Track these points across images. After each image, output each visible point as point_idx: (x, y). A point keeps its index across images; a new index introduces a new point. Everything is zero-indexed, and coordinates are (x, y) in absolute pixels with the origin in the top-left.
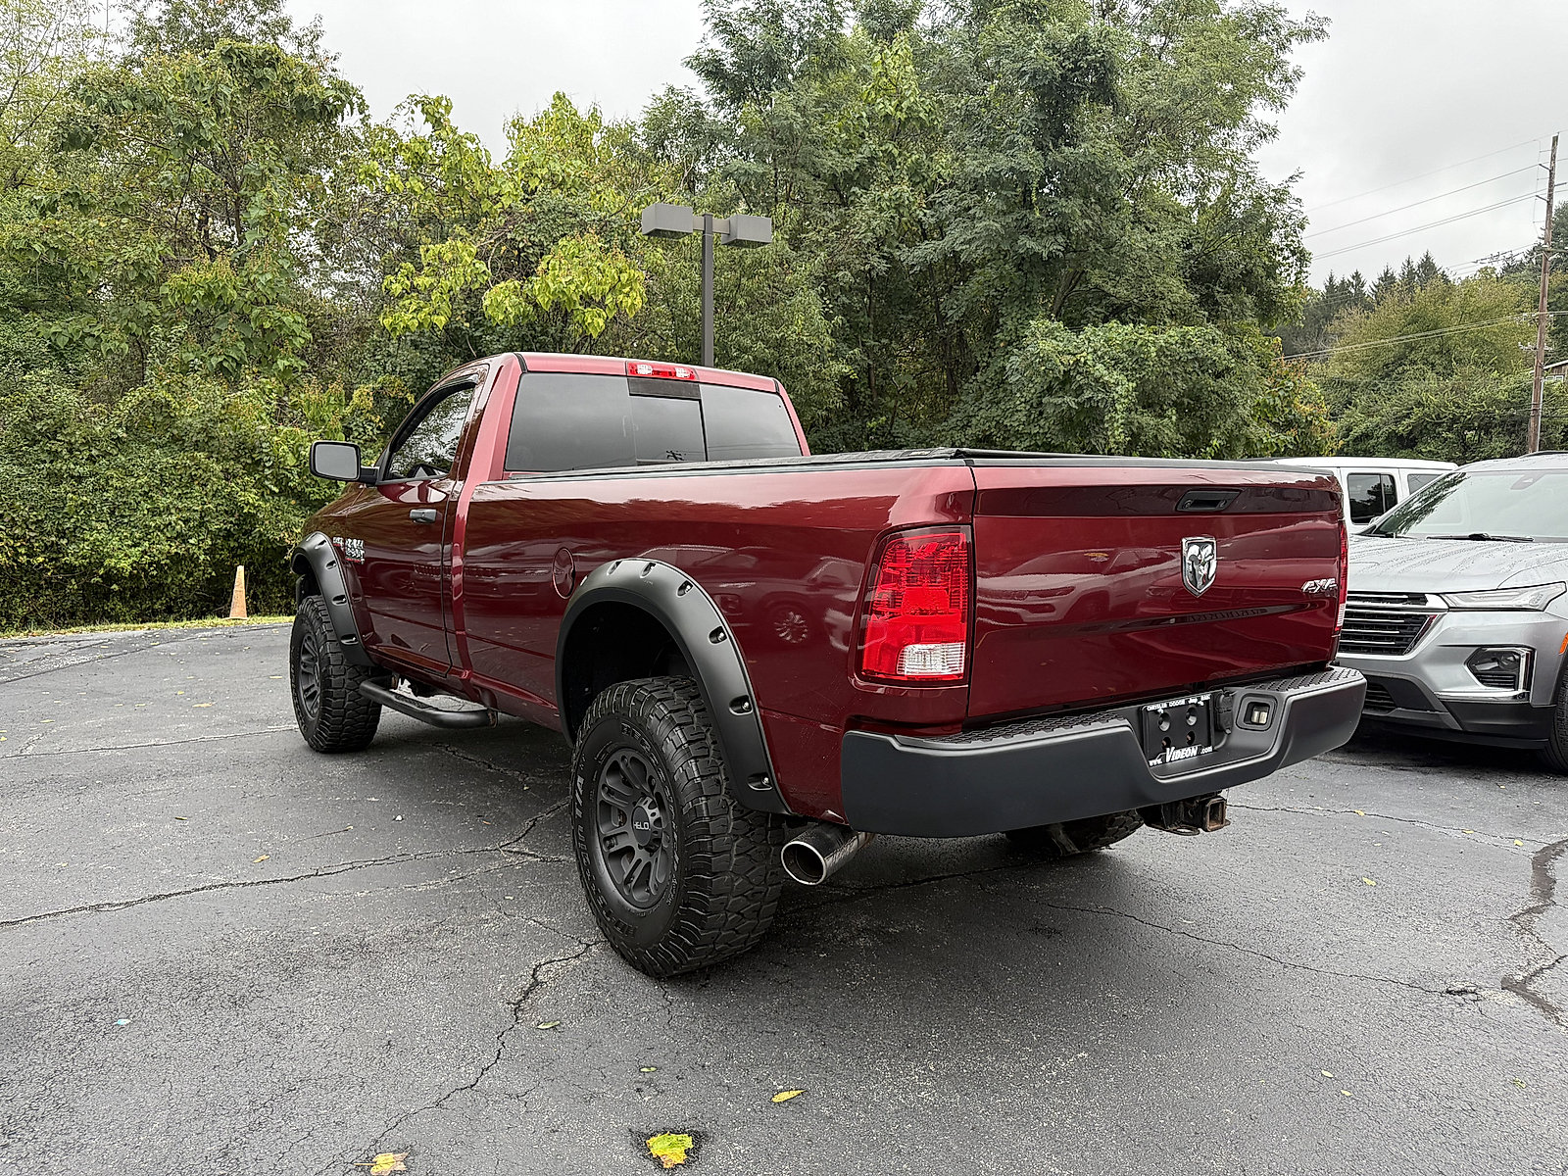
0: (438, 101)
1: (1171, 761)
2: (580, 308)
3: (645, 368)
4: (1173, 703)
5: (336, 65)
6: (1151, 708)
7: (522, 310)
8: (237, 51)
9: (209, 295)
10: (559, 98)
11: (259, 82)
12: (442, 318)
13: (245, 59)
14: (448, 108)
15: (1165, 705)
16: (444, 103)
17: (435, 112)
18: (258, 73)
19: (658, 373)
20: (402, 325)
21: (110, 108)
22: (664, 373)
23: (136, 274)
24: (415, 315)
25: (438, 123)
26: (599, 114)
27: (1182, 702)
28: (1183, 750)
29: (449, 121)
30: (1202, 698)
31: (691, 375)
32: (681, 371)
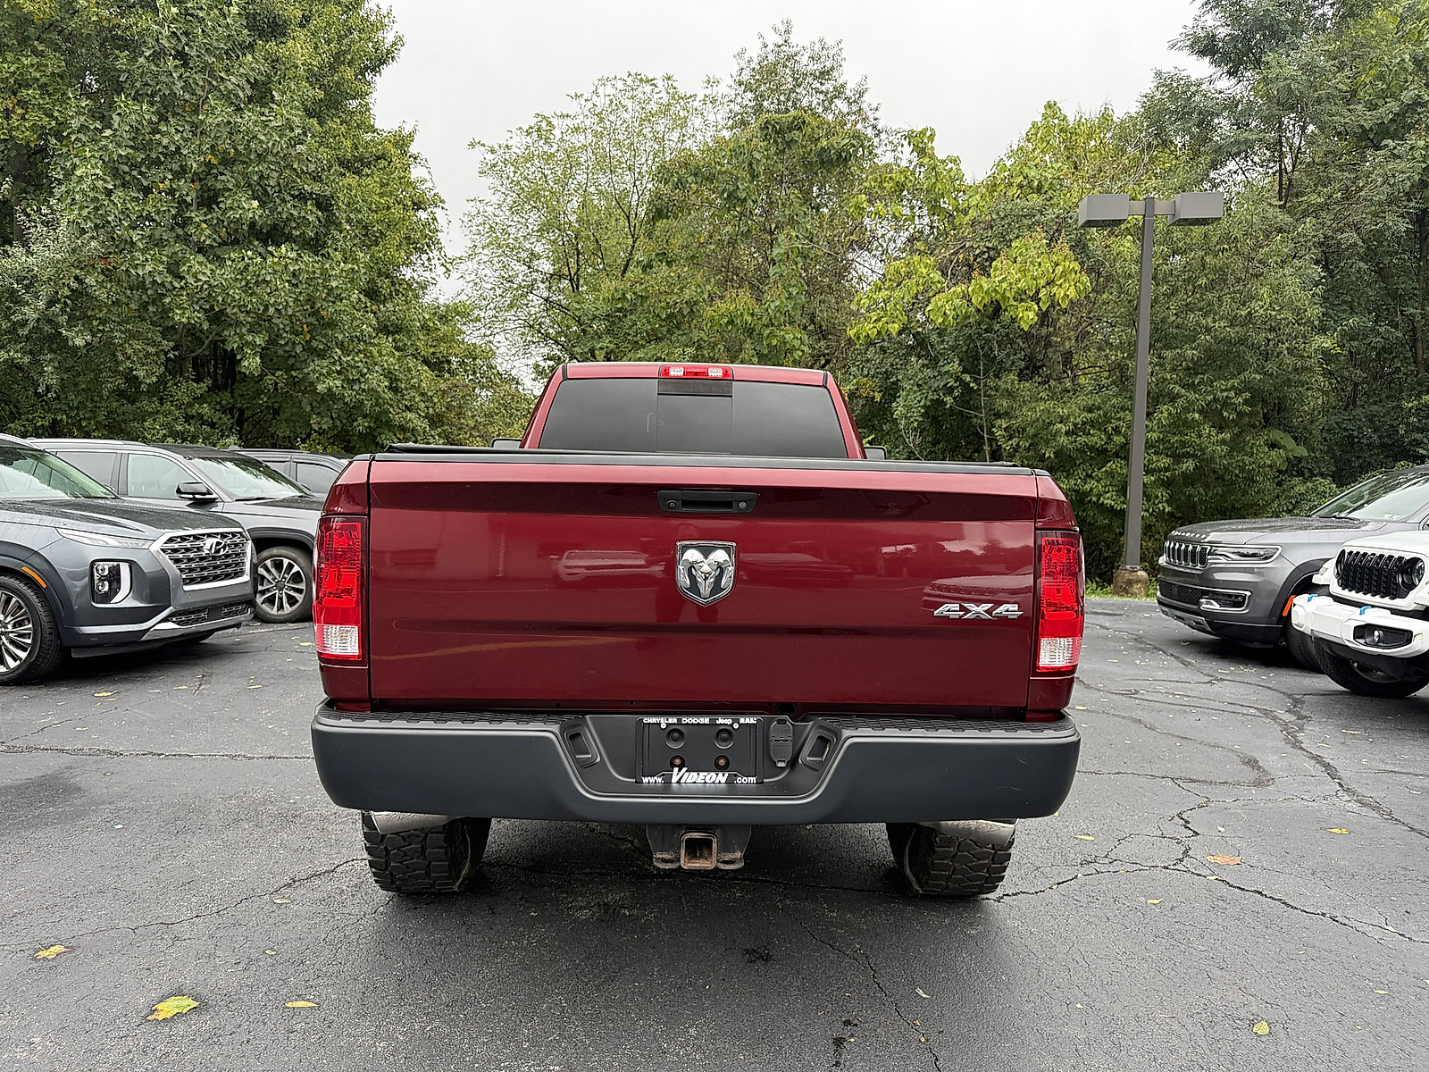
0: (923, 132)
1: (678, 782)
2: (1015, 303)
3: (677, 370)
4: (685, 720)
5: (877, 115)
6: (650, 720)
7: (964, 311)
8: (772, 122)
9: (731, 322)
10: (1050, 107)
11: (790, 143)
12: (896, 326)
13: (778, 127)
14: (931, 138)
15: (674, 721)
16: (928, 133)
17: (920, 142)
18: (788, 137)
19: (689, 373)
20: (864, 334)
21: (680, 184)
22: (696, 373)
23: (688, 310)
24: (875, 324)
25: (922, 152)
26: (1111, 113)
27: (707, 721)
28: (702, 774)
29: (932, 148)
30: (742, 721)
31: (726, 373)
32: (715, 371)
